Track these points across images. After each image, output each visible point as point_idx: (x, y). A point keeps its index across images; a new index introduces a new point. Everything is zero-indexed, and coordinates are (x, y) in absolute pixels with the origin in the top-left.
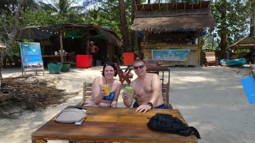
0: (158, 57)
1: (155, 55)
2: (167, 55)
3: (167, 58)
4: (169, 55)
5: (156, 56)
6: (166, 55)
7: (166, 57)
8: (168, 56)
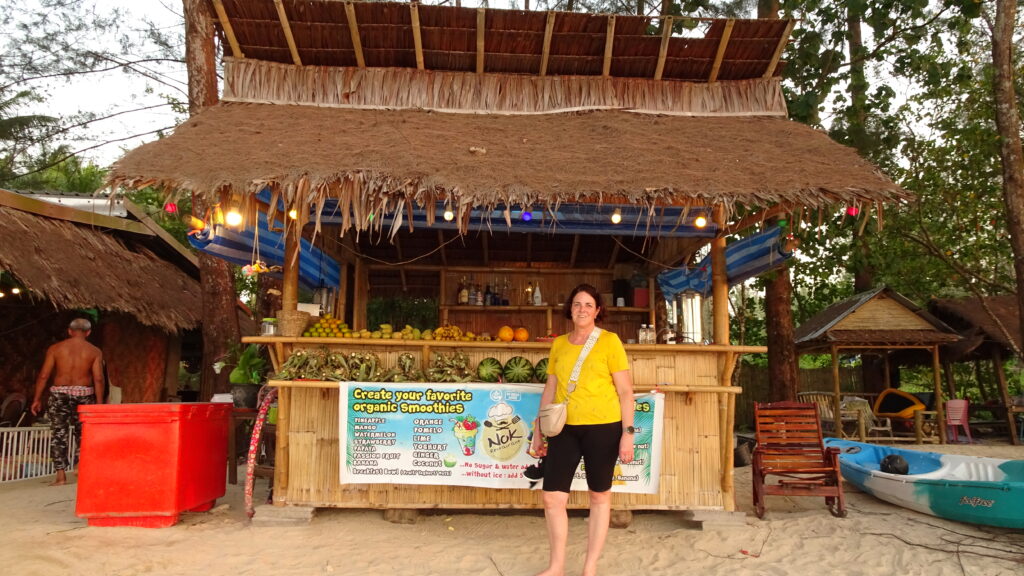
0: (396, 456)
1: (365, 438)
2: (471, 433)
3: (470, 459)
4: (492, 433)
5: (380, 449)
6: (462, 433)
7: (468, 452)
8: (481, 445)
